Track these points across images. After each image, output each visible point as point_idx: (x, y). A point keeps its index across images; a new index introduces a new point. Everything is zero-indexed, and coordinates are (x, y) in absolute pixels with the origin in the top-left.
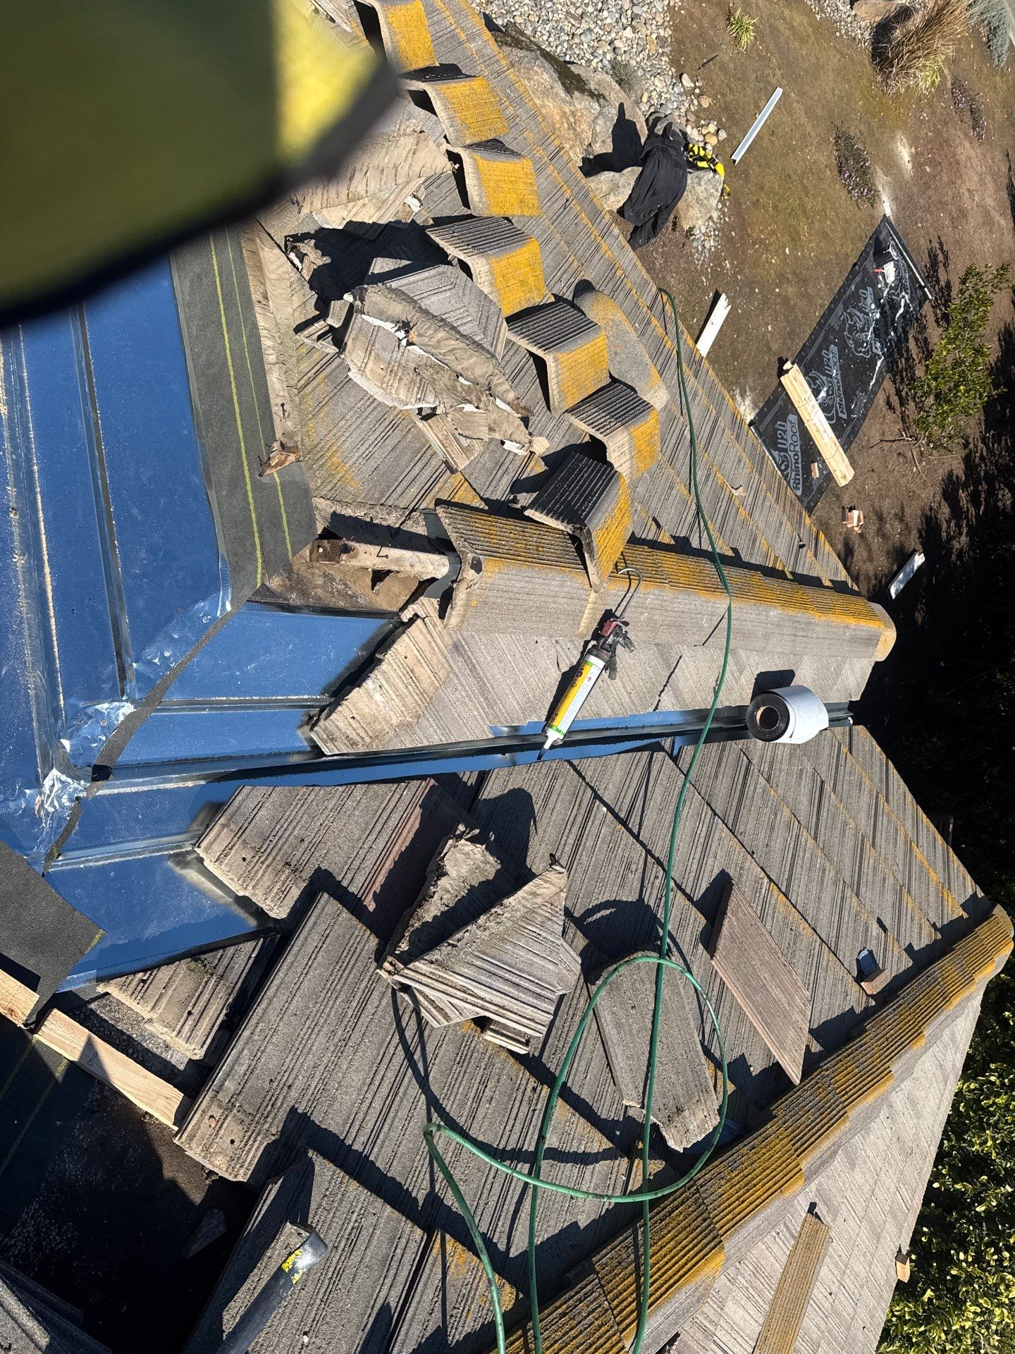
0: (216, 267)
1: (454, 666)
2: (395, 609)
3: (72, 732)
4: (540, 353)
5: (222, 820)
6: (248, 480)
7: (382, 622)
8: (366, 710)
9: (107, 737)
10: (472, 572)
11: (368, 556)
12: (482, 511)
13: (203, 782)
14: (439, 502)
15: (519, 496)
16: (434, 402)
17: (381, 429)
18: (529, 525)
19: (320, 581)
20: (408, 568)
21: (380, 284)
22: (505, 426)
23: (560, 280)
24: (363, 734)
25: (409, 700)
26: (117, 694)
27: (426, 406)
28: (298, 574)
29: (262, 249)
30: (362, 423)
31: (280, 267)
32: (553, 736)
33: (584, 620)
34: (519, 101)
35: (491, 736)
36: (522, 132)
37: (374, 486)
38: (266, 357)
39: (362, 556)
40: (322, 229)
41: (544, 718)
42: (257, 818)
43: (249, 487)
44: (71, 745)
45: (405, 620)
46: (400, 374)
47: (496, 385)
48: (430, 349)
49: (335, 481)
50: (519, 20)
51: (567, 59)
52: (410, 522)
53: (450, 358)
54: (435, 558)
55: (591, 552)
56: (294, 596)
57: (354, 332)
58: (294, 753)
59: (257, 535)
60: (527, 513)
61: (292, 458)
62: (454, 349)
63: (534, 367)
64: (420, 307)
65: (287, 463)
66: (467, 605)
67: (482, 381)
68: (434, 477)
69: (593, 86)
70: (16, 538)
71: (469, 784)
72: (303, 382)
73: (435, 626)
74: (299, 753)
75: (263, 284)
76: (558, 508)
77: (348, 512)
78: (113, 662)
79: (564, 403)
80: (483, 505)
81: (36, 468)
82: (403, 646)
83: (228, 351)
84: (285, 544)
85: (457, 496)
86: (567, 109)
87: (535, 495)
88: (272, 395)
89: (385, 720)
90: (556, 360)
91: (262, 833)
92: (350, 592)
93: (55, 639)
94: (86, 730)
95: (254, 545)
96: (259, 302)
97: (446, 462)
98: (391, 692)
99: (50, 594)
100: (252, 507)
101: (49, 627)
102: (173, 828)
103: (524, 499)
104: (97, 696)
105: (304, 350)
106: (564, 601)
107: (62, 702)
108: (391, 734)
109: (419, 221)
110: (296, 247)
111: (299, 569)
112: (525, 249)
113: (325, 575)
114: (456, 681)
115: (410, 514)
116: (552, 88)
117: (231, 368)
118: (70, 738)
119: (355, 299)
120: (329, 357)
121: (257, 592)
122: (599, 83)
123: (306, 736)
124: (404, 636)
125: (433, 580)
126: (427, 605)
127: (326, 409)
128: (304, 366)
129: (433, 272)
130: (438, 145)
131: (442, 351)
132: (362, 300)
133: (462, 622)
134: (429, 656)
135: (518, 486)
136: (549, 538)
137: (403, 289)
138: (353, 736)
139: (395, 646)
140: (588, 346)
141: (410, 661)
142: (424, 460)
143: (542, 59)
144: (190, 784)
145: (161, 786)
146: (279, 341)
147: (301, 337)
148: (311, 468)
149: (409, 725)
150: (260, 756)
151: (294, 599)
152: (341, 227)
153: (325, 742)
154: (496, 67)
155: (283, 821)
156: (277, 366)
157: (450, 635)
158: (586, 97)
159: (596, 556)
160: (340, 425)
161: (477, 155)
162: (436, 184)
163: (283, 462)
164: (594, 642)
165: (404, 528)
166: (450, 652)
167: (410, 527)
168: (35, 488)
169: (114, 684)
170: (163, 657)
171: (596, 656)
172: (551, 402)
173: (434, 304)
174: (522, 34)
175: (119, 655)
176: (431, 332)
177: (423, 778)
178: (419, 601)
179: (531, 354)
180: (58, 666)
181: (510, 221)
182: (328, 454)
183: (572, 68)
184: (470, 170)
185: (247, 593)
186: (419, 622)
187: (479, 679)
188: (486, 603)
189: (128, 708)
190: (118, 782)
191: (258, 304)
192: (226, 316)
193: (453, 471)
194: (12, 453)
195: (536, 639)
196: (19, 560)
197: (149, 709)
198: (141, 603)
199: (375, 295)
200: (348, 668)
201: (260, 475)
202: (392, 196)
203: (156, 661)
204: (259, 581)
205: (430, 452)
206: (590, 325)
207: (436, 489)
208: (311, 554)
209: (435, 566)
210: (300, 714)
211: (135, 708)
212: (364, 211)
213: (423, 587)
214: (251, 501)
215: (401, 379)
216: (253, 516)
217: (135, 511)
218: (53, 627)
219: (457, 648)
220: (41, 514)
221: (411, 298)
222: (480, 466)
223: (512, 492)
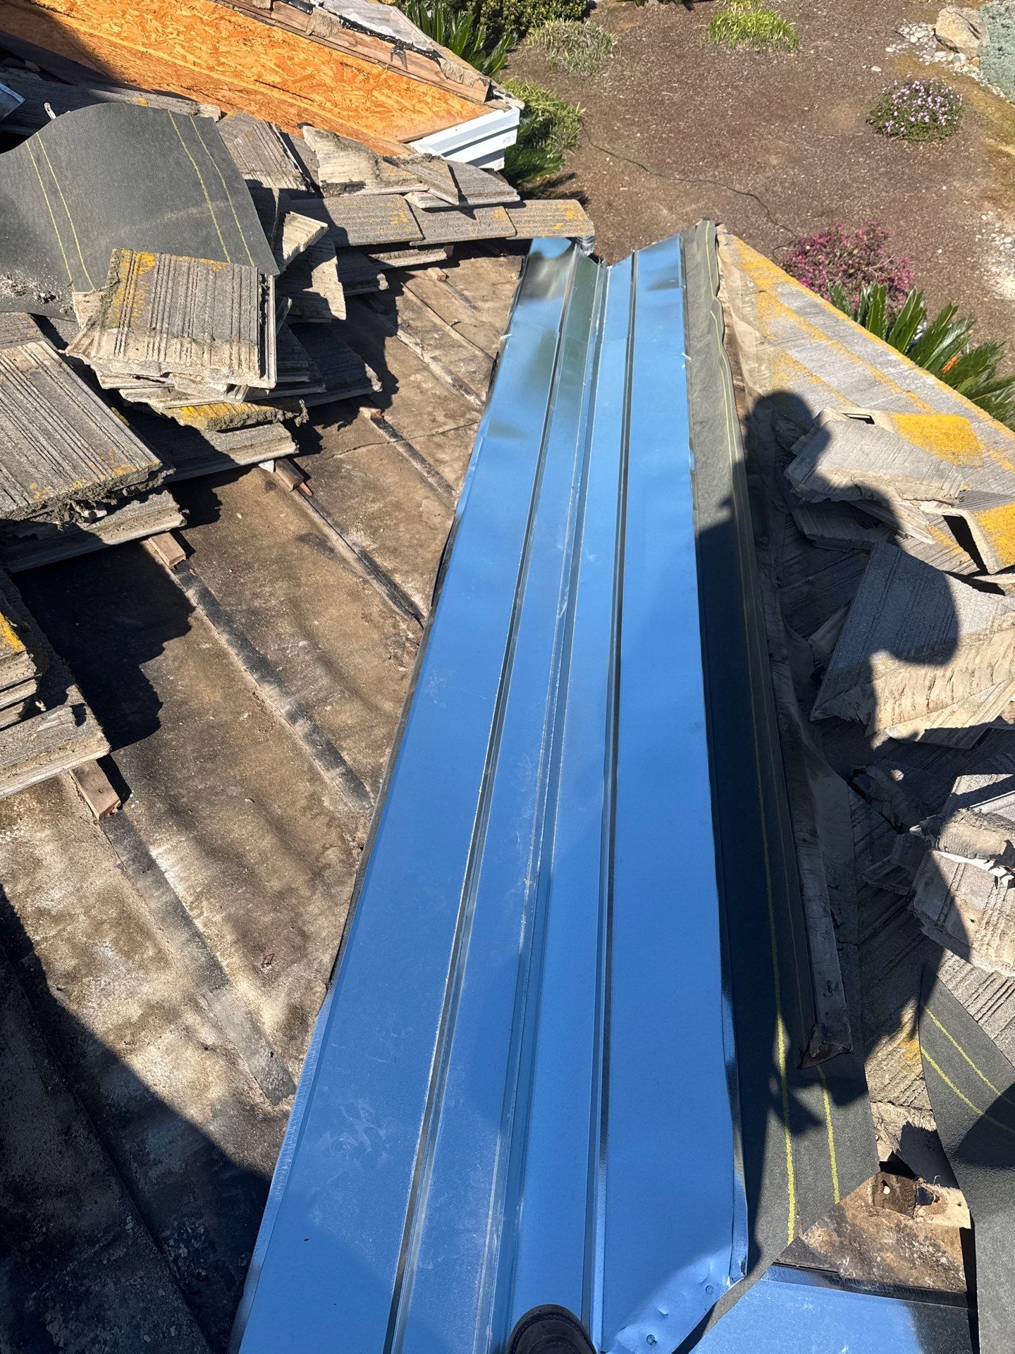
19: (889, 1238)
21: (964, 811)
28: (853, 1225)
46: (1001, 926)
56: (846, 1261)
57: (926, 875)
59: (790, 1158)
61: (838, 1048)
65: (832, 1055)
72: (865, 935)
75: (812, 817)
84: (830, 1177)
95: (787, 1177)
96: (806, 840)
100: (786, 1114)
105: (868, 894)
111: (855, 1217)
117: (772, 920)
119: (925, 833)
121: (788, 1251)
128: (868, 914)
132: (938, 833)
137: (998, 812)
146: (828, 887)
151: (847, 1266)
163: (827, 1054)
185: (775, 1252)
191: (803, 844)
192: (770, 857)
199: (957, 825)
201: (800, 1071)
202: (991, 698)
204: (791, 1232)
208: (874, 1193)
212: (955, 717)
214: (785, 1104)
215: (1004, 933)
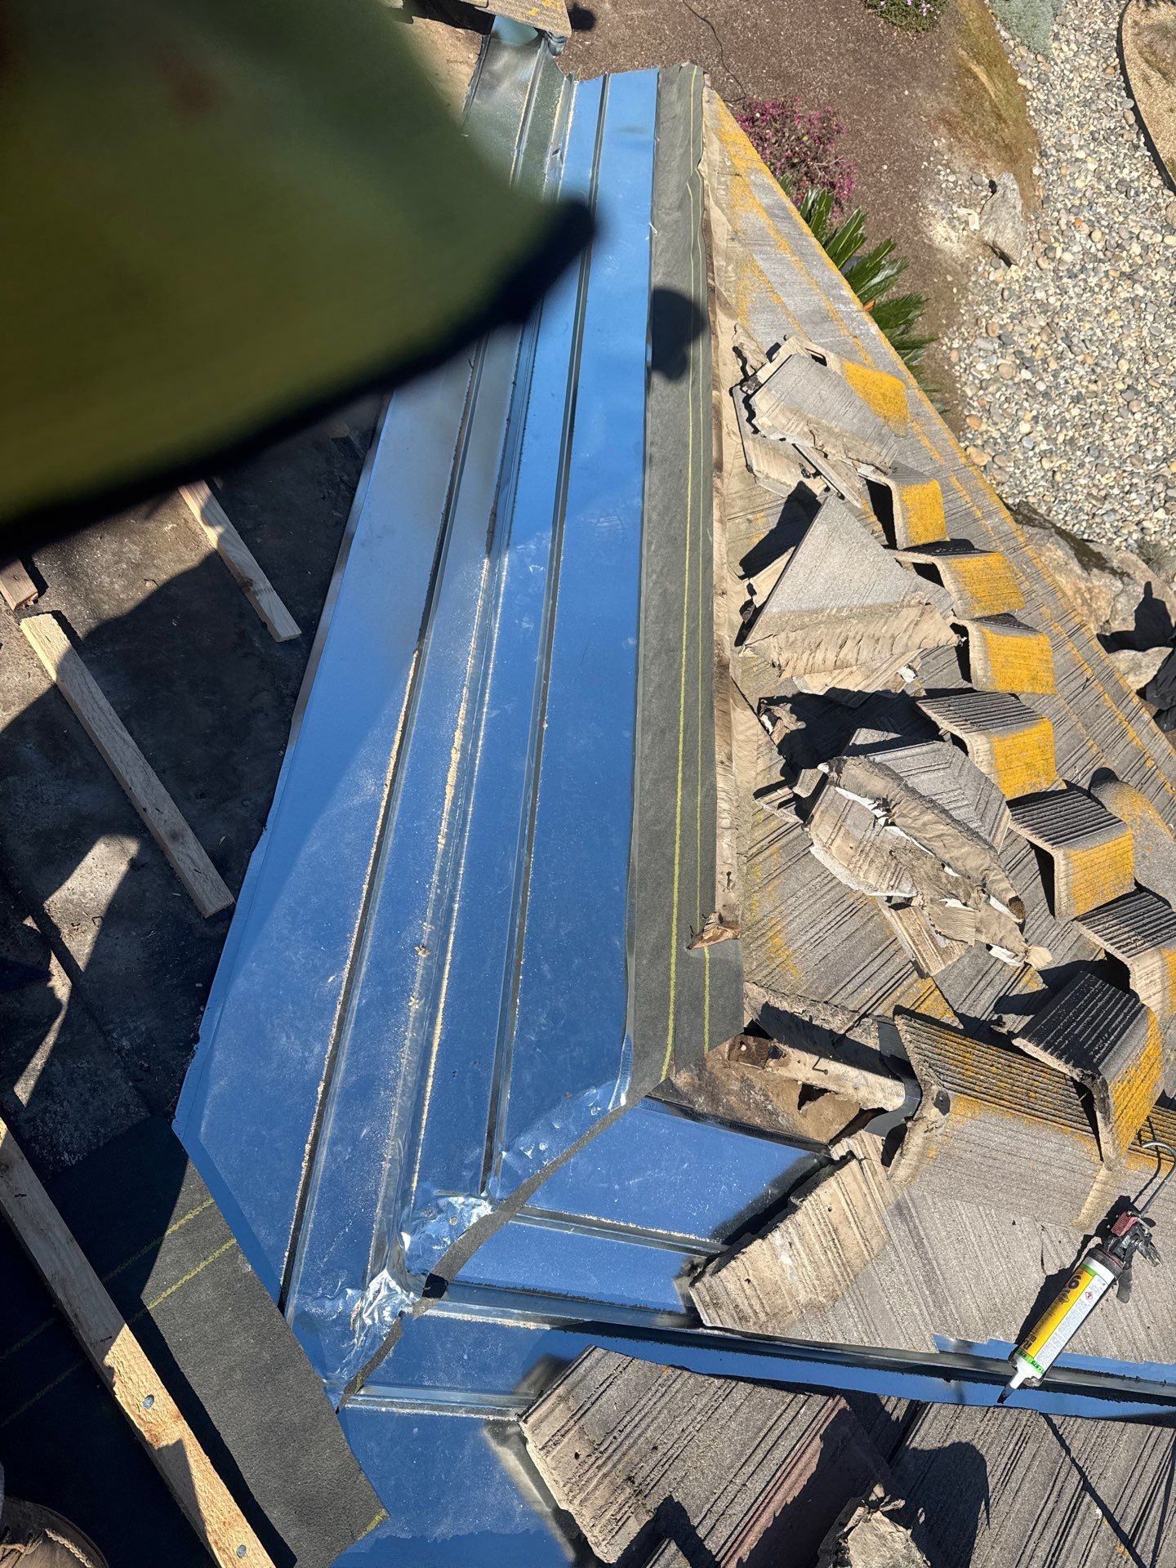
0: (682, 723)
1: (894, 1236)
2: (825, 1140)
3: (416, 1225)
4: (1046, 846)
5: (561, 1390)
6: (674, 951)
7: (804, 1153)
8: (767, 1274)
9: (452, 1241)
10: (935, 1110)
11: (802, 1066)
12: (955, 1030)
13: (547, 1327)
14: (899, 1010)
15: (1006, 1018)
16: (910, 892)
17: (837, 913)
18: (1018, 1059)
19: (735, 1086)
20: (851, 1091)
21: (862, 757)
22: (994, 928)
23: (1074, 765)
24: (757, 1308)
25: (826, 1270)
26: (474, 1188)
27: (899, 895)
28: (711, 1073)
29: (734, 709)
30: (815, 903)
31: (750, 728)
32: (1026, 1371)
33: (1087, 1205)
34: (1037, 576)
35: (933, 1350)
36: (1038, 607)
37: (820, 978)
38: (719, 820)
39: (793, 1065)
40: (800, 694)
41: (1014, 1338)
42: (604, 1398)
43: (673, 960)
44: (412, 1242)
45: (836, 1157)
46: (871, 855)
47: (993, 882)
48: (912, 832)
49: (774, 966)
50: (1031, 500)
51: (1085, 537)
52: (859, 1030)
53: (937, 845)
54: (888, 1082)
55: (1106, 1112)
56: (701, 1100)
57: (824, 805)
58: (664, 1312)
59: (671, 1017)
60: (1017, 1042)
61: (729, 934)
62: (942, 835)
63: (1035, 861)
64: (906, 785)
65: (722, 939)
66: (922, 1155)
67: (974, 874)
68: (897, 977)
69: (1115, 564)
70: (418, 978)
71: (894, 1417)
72: (754, 850)
73: (874, 1173)
74: (670, 1313)
75: (730, 745)
76: (1061, 1043)
77: (784, 1005)
78: (482, 1146)
79: (1073, 909)
80: (956, 1023)
81: (456, 906)
82: (828, 1193)
83: (678, 809)
84: (703, 1034)
85: (924, 1006)
86: (1082, 585)
87: (1028, 1019)
88: (719, 862)
89: (790, 1293)
90: (1066, 857)
91: (606, 1423)
92: (770, 1107)
93: (427, 1103)
94: (432, 1227)
95: (666, 1029)
96: (722, 763)
97: (915, 963)
98: (803, 1255)
99: (435, 1049)
100: (672, 983)
101: (425, 1086)
102: (500, 1383)
103: (1013, 1022)
104: (453, 1185)
105: (762, 817)
106: (1060, 1172)
107: (415, 1185)
108: (795, 1315)
109: (910, 692)
110: (770, 710)
111: (713, 1067)
112: (1035, 729)
113: (743, 1080)
114: (893, 1258)
115: (860, 1019)
116: (1066, 564)
117: (678, 826)
118: (412, 1233)
119: (831, 770)
120: (788, 826)
121: (659, 1088)
122: (1122, 561)
123: (684, 1291)
124: (832, 1179)
125: (881, 1111)
126: (868, 1143)
127: (776, 882)
128: (759, 834)
129: (925, 748)
130: (945, 618)
131: (927, 836)
132: (839, 772)
133: (913, 1176)
134: (861, 1214)
135: (1004, 1004)
136: (1044, 1080)
137: (887, 764)
138: (744, 1305)
139: (818, 1191)
140: (1110, 844)
141: (835, 1217)
142: (886, 955)
143: (1056, 536)
144: (532, 1326)
145: (499, 1321)
146: (736, 804)
147: (761, 802)
148: (747, 947)
149: (821, 1308)
150: (622, 1307)
151: (701, 1103)
152: (822, 693)
153: (706, 1306)
154: (1012, 544)
155: (635, 1411)
156: (730, 831)
157: (893, 1190)
158: (1107, 575)
159: (1113, 1118)
160: (789, 902)
161: (987, 629)
162: (933, 655)
163: (718, 938)
164: (1097, 1240)
165: (851, 1036)
166: (890, 1213)
167: (857, 1036)
168: (450, 927)
169: (476, 1175)
170: (537, 1151)
171: (1102, 1262)
172: (1056, 905)
173: (924, 783)
174: (1035, 512)
175: (491, 1137)
176: (916, 813)
177: (829, 1392)
178: (857, 1135)
179: (1033, 846)
180: (422, 1137)
181: (1017, 698)
182: (770, 934)
183: (1091, 545)
184: (976, 643)
185: (648, 1086)
186: (854, 1164)
187: (926, 1261)
188: (950, 1156)
189: (485, 1209)
190: (451, 1304)
191: (720, 765)
192: (683, 773)
193: (923, 975)
194: (438, 887)
195: (1013, 1218)
196: (414, 1004)
197: (507, 1214)
198: (528, 1077)
199: (854, 768)
200: (750, 1208)
201: (689, 948)
202: (884, 666)
203: (529, 1153)
204: (664, 1073)
205: (894, 947)
206: (1112, 821)
207: (897, 993)
208: (731, 1050)
209: (888, 1094)
210: (681, 1260)
211: (492, 1210)
212: (850, 679)
213: (864, 1118)
214: (673, 975)
215: (872, 861)
216: (672, 993)
217: (546, 968)
218: (429, 1089)
219: (900, 1209)
220: (449, 957)
221: (897, 774)
222: (956, 972)
223: (996, 1009)
